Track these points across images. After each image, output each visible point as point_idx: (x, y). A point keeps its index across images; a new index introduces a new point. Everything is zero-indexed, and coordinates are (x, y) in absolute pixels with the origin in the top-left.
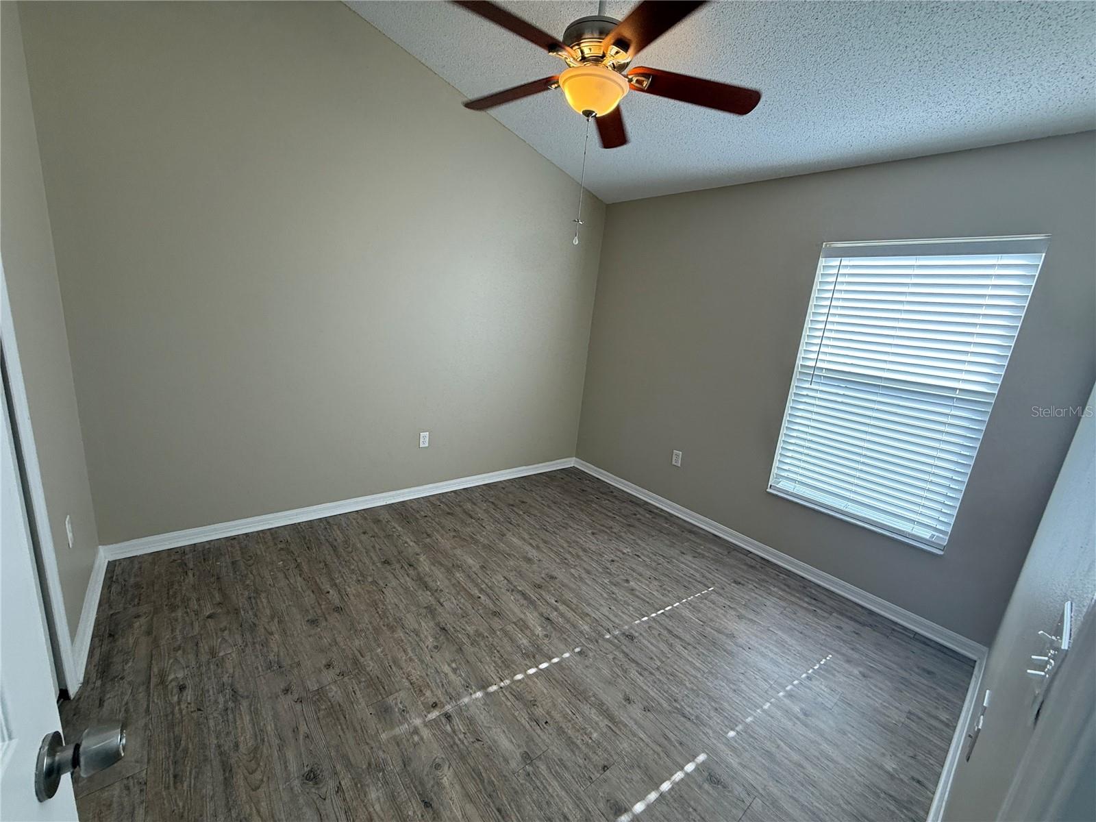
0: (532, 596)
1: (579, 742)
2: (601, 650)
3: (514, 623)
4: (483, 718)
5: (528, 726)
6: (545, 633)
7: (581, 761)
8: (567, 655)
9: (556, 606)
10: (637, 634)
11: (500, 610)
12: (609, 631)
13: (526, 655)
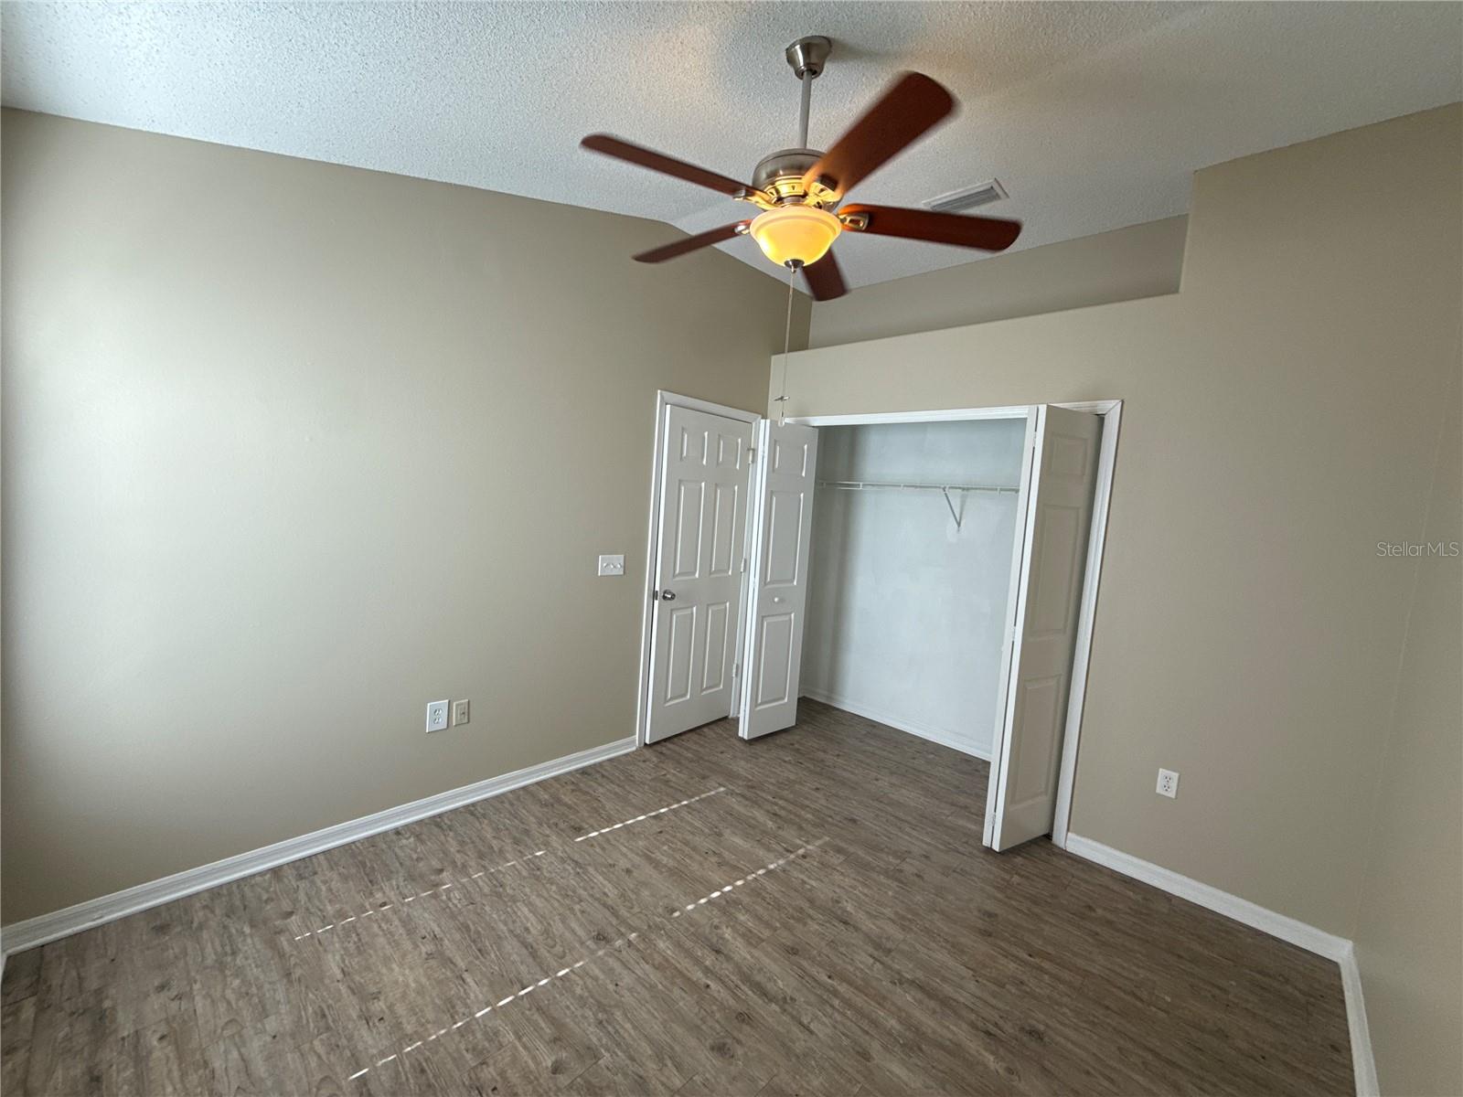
0: (750, 993)
1: (679, 843)
2: (646, 915)
3: (763, 941)
4: (761, 852)
5: (722, 850)
6: (718, 931)
7: (678, 834)
8: (690, 907)
9: (707, 977)
10: (589, 943)
11: (789, 958)
12: (630, 943)
13: (736, 903)
